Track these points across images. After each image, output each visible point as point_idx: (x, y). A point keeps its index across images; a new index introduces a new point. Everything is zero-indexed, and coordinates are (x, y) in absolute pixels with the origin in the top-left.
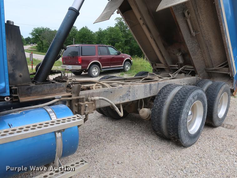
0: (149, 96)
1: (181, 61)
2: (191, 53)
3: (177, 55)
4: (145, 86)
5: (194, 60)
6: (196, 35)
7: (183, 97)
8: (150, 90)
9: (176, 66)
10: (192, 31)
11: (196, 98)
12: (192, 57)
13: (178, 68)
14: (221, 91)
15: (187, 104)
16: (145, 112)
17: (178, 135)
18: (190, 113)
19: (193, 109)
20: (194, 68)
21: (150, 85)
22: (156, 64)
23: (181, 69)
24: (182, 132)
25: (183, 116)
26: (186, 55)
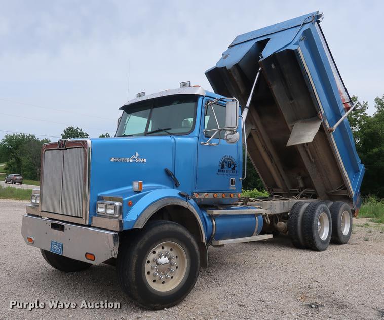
0: (283, 212)
1: (301, 185)
2: (311, 177)
3: (298, 179)
4: (280, 203)
5: (314, 183)
6: (315, 161)
7: (311, 213)
8: (284, 207)
9: (297, 189)
10: (311, 158)
11: (322, 209)
12: (313, 181)
13: (298, 192)
14: (342, 209)
15: (315, 218)
16: (281, 225)
17: (312, 237)
18: (319, 224)
19: (321, 220)
20: (315, 191)
21: (284, 202)
22: (274, 189)
23: (302, 193)
24: (317, 240)
25: (314, 222)
26: (306, 179)
